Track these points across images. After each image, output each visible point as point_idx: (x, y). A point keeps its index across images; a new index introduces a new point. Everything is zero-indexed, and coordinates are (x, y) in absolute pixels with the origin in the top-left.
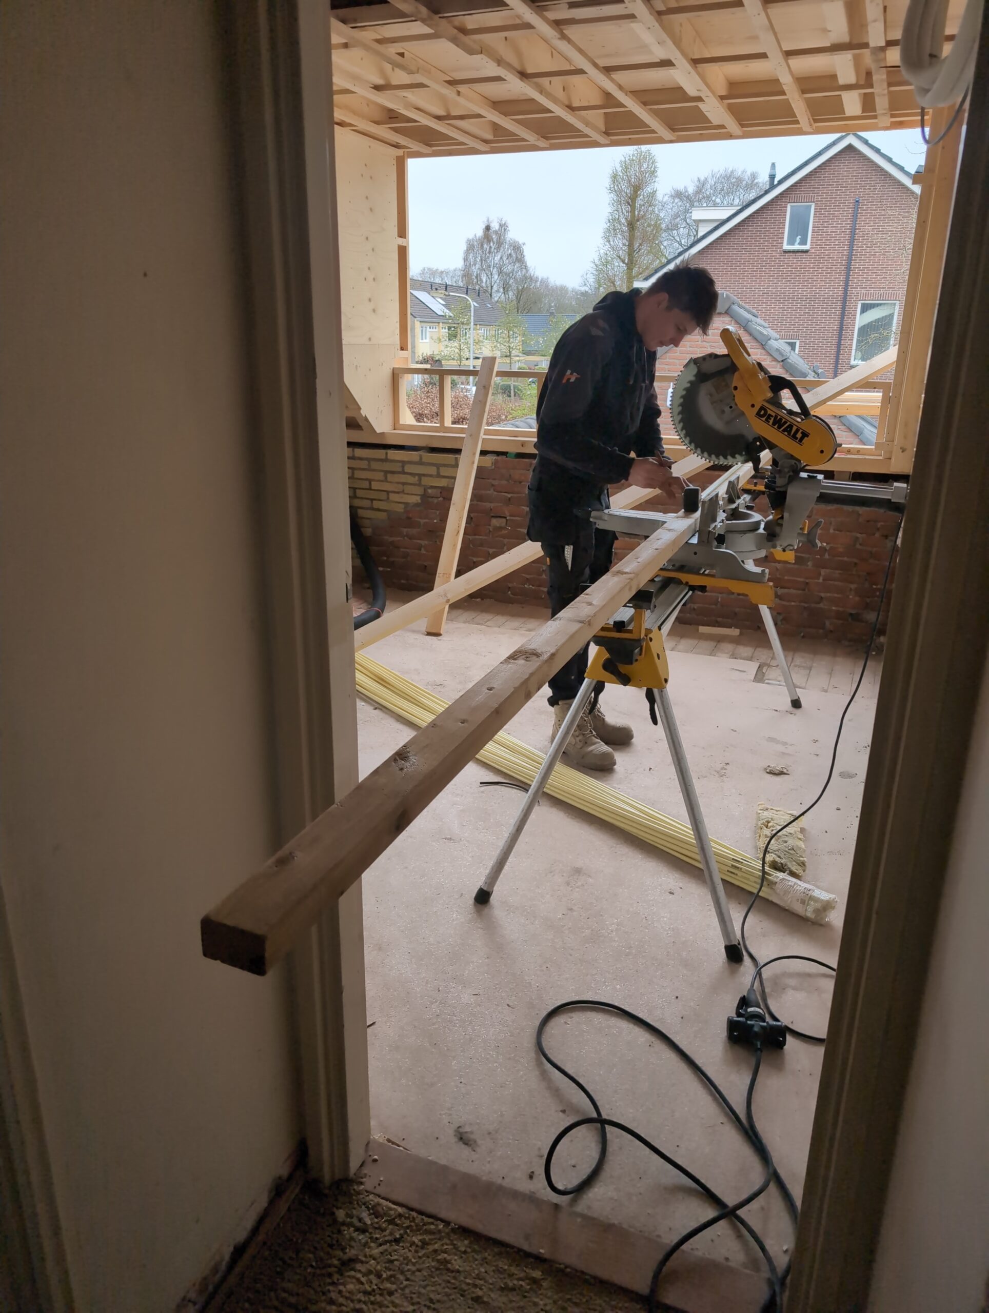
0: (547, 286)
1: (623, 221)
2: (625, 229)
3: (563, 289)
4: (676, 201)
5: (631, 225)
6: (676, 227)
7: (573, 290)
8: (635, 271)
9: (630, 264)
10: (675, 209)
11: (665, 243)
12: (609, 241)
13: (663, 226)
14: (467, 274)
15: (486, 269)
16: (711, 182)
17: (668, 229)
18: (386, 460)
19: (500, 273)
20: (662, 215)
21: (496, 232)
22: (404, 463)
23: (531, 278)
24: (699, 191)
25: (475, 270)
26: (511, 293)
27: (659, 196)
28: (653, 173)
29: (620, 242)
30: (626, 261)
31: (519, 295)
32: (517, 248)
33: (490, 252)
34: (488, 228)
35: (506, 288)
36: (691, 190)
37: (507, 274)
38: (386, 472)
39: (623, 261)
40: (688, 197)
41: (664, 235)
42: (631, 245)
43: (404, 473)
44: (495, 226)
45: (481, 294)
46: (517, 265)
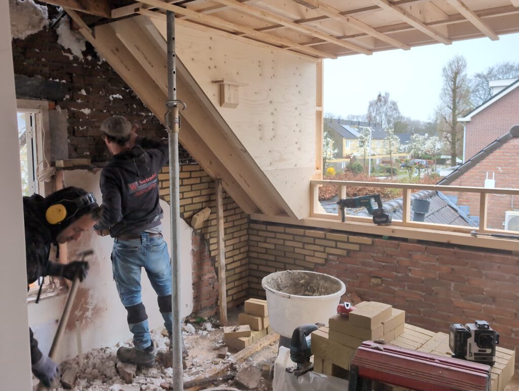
0: (410, 121)
1: (450, 89)
2: (451, 93)
3: (418, 122)
4: (477, 78)
5: (454, 91)
6: (478, 90)
7: (423, 122)
8: (457, 112)
9: (454, 109)
10: (477, 82)
11: (472, 98)
12: (442, 99)
13: (471, 90)
14: (369, 117)
15: (379, 113)
16: (496, 68)
17: (473, 92)
18: (304, 236)
19: (386, 115)
20: (470, 85)
21: (384, 97)
22: (315, 238)
23: (402, 117)
24: (490, 73)
25: (373, 114)
26: (391, 125)
27: (468, 77)
28: (465, 66)
29: (448, 99)
30: (452, 108)
31: (396, 125)
32: (394, 104)
33: (381, 106)
34: (380, 96)
35: (389, 122)
36: (485, 73)
37: (390, 116)
38: (304, 243)
39: (450, 108)
40: (484, 76)
41: (472, 94)
42: (454, 101)
43: (314, 244)
44: (383, 94)
45: (377, 125)
46: (395, 111)
